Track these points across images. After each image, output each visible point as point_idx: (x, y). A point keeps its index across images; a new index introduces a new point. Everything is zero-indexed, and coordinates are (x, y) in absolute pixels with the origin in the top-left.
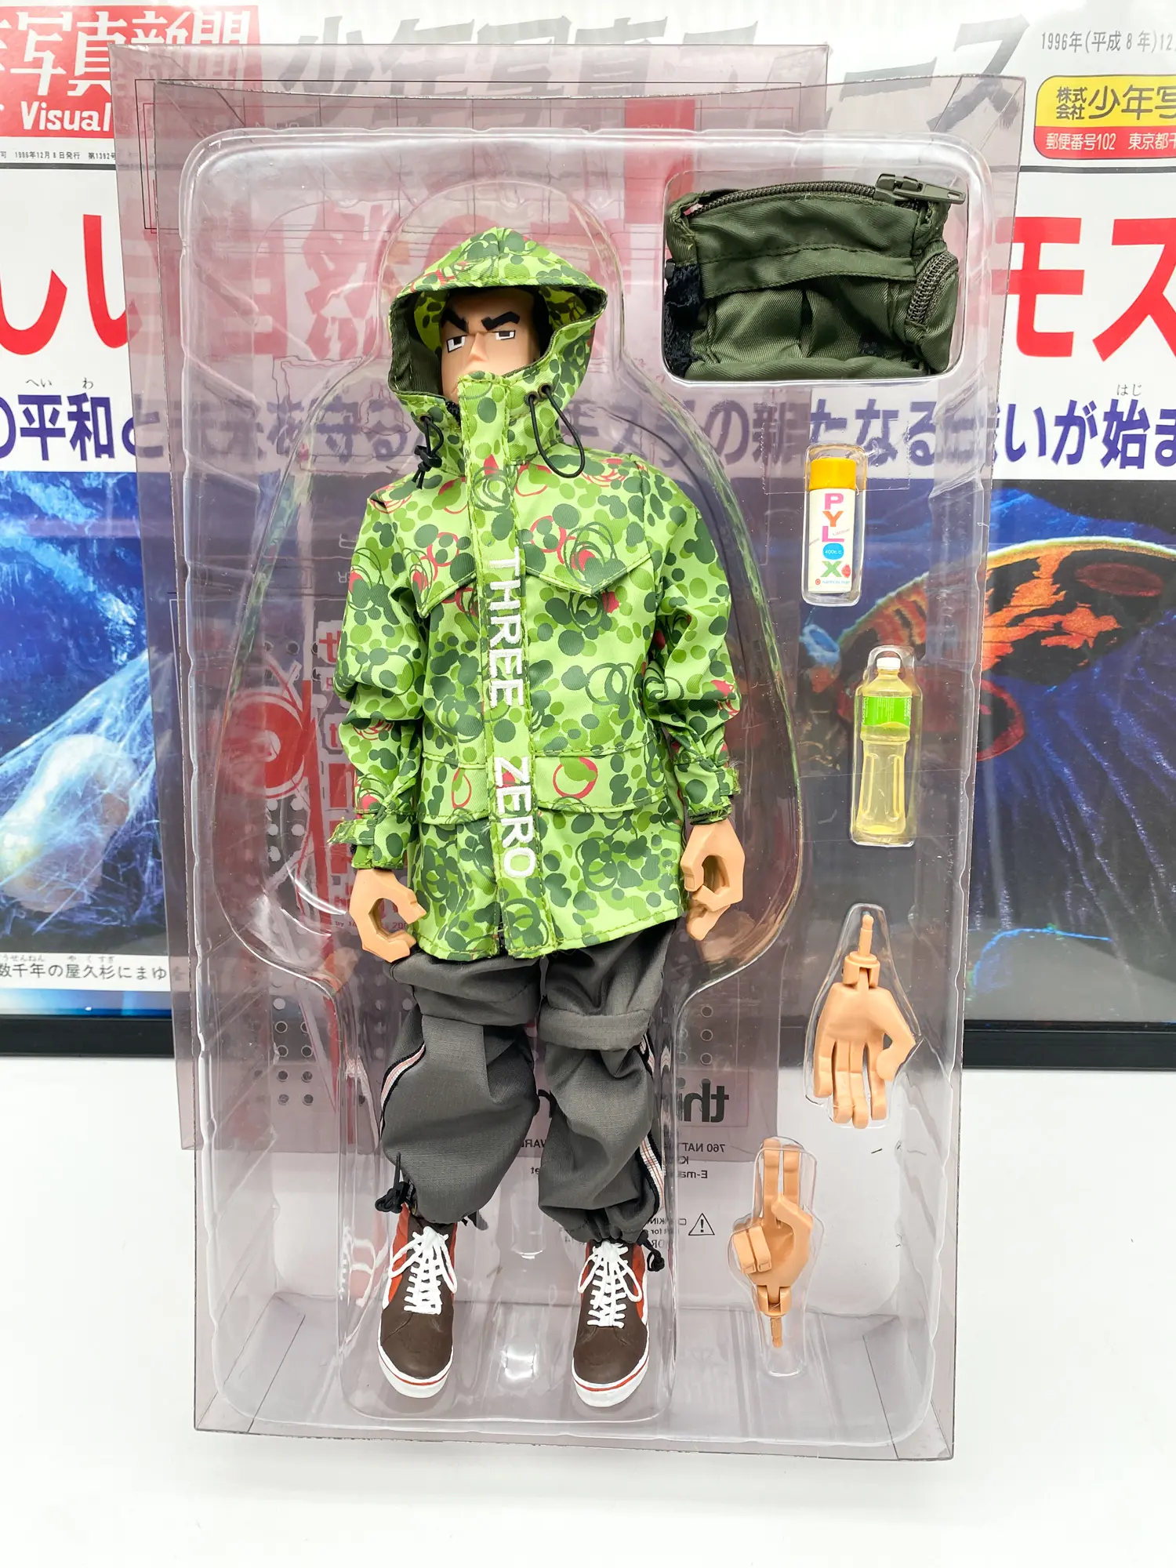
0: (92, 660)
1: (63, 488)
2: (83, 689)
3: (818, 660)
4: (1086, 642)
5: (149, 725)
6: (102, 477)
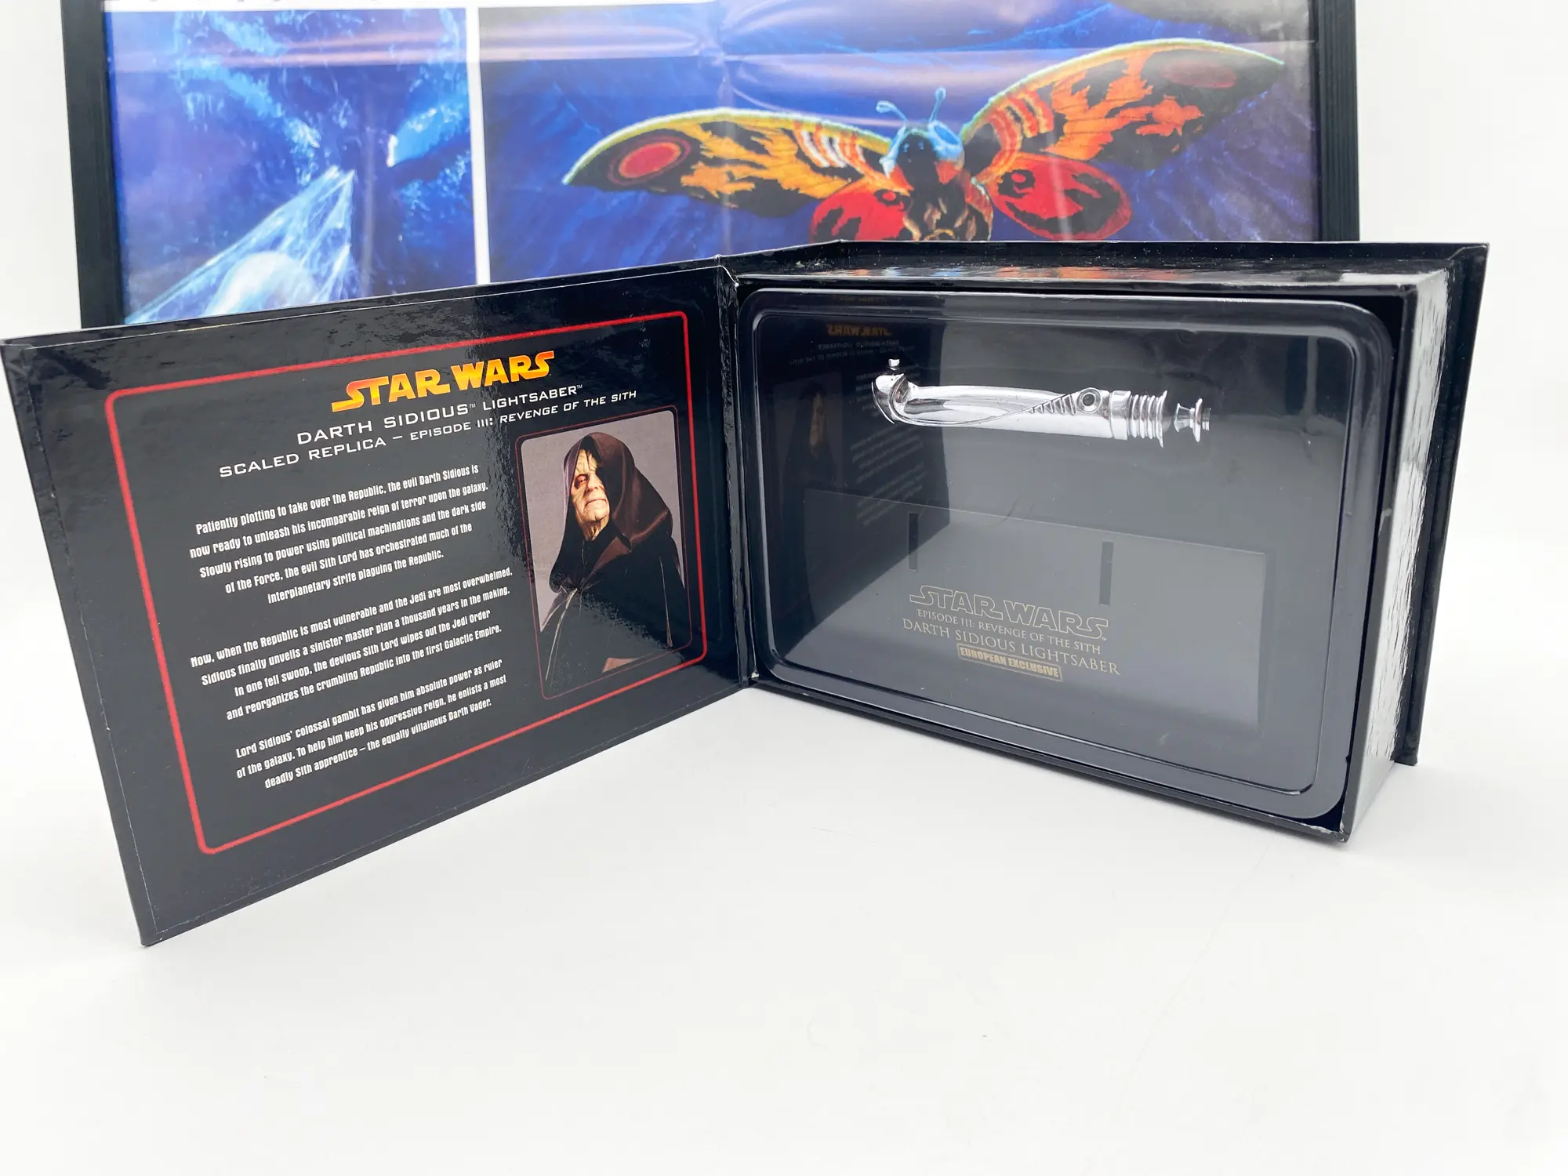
0: (277, 181)
1: (256, 25)
2: (267, 209)
3: (944, 153)
4: (1175, 130)
5: (329, 241)
6: (293, 14)
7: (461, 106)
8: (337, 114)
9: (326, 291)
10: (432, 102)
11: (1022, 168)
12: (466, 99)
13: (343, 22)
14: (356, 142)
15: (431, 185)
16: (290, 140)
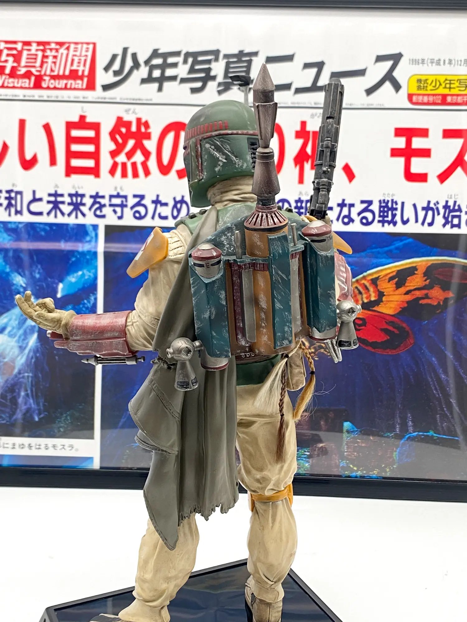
4: (439, 302)
6: (17, 224)
7: (93, 271)
8: (35, 272)
9: (25, 354)
10: (80, 269)
11: (361, 317)
12: (96, 268)
13: (40, 228)
14: (43, 286)
15: (77, 307)
16: (12, 283)
